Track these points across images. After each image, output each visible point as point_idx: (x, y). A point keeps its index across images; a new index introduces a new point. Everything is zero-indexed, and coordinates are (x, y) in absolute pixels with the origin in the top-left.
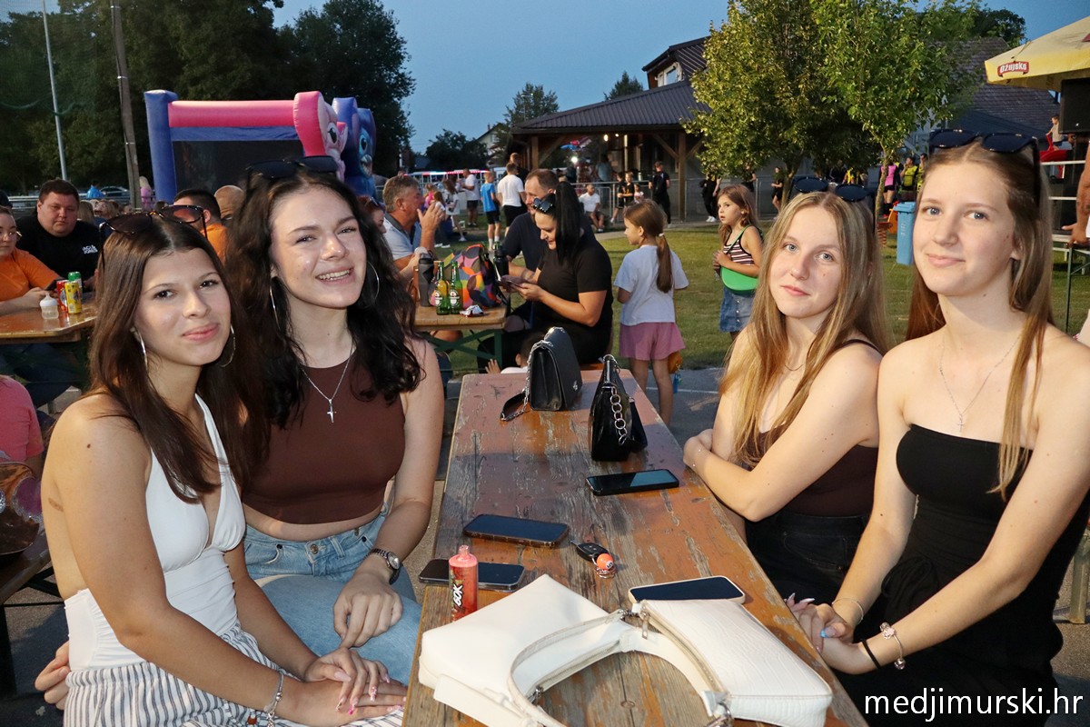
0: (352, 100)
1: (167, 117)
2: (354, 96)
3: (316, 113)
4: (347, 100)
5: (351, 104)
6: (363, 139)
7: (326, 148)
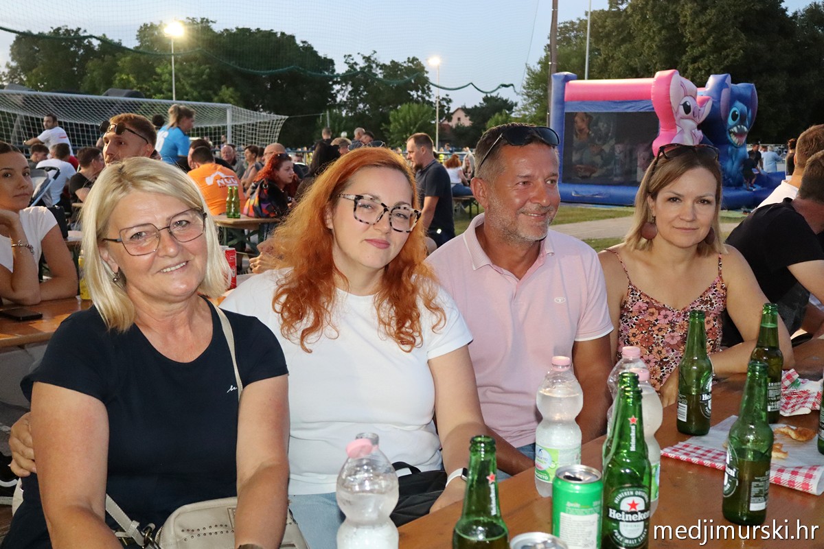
0: (726, 77)
1: (563, 94)
2: (728, 73)
3: (668, 89)
4: (721, 76)
5: (723, 81)
6: (735, 112)
7: (677, 118)
